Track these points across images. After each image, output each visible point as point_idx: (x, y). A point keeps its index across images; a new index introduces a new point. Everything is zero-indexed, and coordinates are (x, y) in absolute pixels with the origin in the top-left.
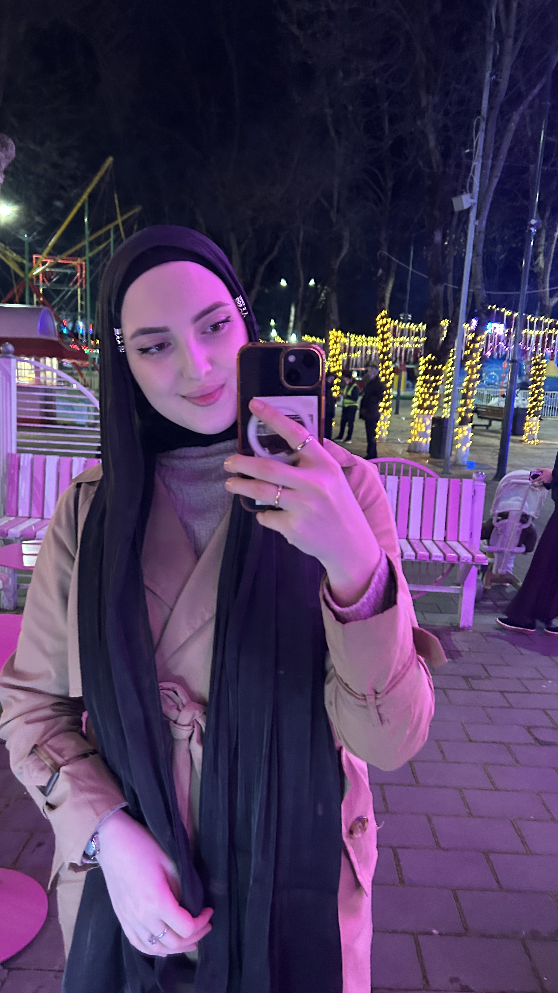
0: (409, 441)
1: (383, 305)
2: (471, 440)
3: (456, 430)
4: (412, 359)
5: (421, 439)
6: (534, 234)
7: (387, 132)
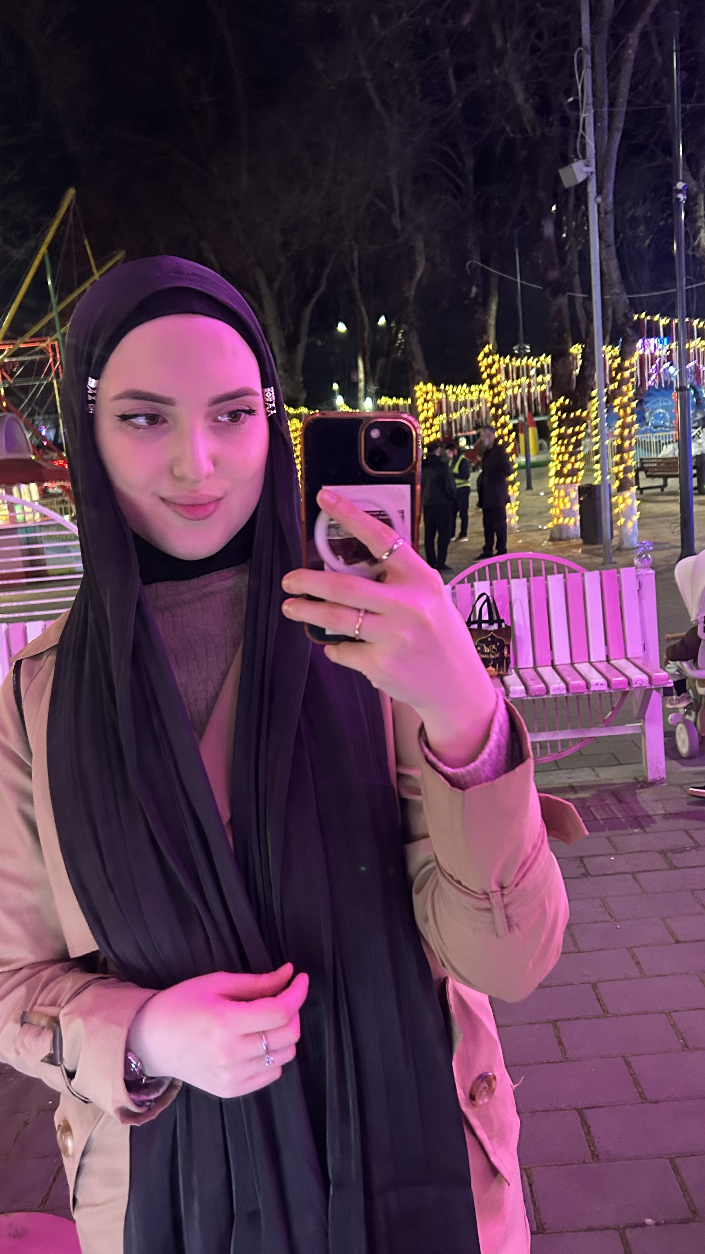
0: (550, 525)
1: (485, 337)
2: (638, 511)
3: (614, 499)
4: (540, 408)
5: (567, 520)
6: (684, 202)
7: (454, 89)
